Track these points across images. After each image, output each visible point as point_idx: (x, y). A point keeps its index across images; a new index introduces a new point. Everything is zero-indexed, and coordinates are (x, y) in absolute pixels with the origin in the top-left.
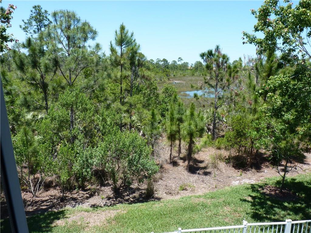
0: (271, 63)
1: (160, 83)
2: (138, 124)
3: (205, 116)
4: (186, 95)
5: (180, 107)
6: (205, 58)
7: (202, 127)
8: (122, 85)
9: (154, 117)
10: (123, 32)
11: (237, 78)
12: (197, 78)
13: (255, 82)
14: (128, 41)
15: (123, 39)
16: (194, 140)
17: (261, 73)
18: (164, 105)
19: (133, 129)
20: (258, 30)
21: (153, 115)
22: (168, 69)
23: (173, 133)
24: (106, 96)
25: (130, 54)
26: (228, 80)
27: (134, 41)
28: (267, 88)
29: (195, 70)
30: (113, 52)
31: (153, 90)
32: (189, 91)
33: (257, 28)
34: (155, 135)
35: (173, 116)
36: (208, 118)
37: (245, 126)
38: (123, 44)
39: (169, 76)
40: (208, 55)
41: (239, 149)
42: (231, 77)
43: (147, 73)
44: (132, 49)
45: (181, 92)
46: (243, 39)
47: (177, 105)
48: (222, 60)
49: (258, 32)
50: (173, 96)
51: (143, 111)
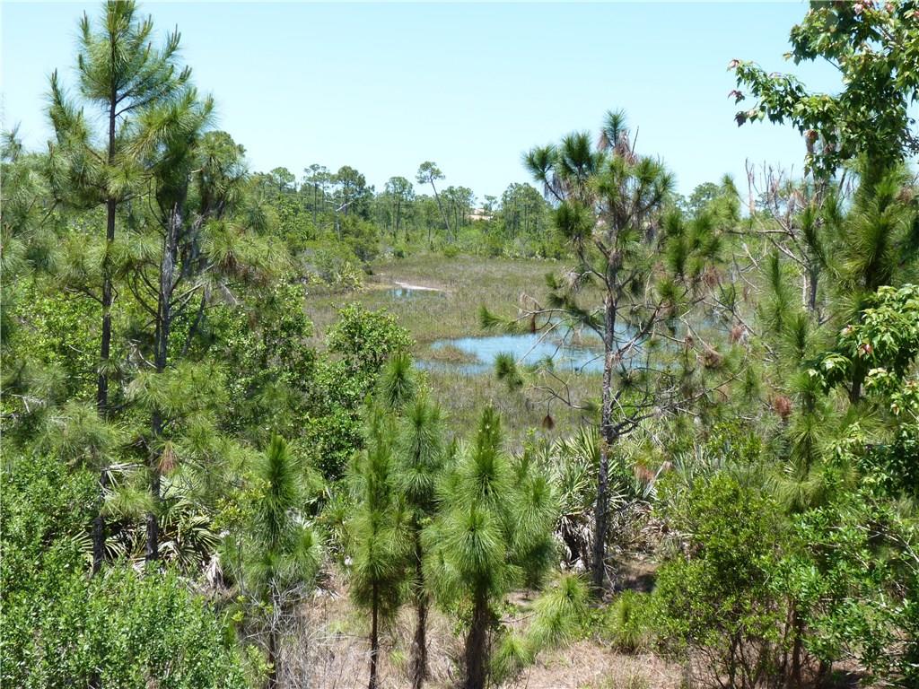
0: (882, 210)
1: (321, 294)
2: (197, 519)
3: (555, 474)
4: (457, 359)
5: (425, 430)
6: (550, 174)
7: (536, 539)
8: (112, 311)
9: (285, 486)
10: (125, 30)
11: (711, 281)
12: (516, 269)
13: (801, 305)
14: (151, 74)
15: (125, 67)
16: (498, 608)
17: (832, 261)
18: (340, 417)
19: (170, 544)
20: (812, 55)
21: (278, 473)
22: (366, 219)
23: (385, 570)
24: (19, 362)
25: (162, 149)
26: (668, 293)
27: (184, 77)
28: (863, 347)
29: (504, 229)
30: (68, 134)
31: (284, 334)
32: (473, 337)
33: (806, 39)
34: (286, 586)
35: (385, 477)
36: (571, 485)
37: (757, 533)
38: (119, 93)
39: (372, 257)
40: (568, 160)
41: (733, 650)
42: (686, 277)
43: (248, 248)
44: (172, 121)
45: (432, 341)
46: (734, 98)
47: (405, 421)
48: (638, 186)
49: (809, 60)
50: (389, 369)
51: (224, 449)
